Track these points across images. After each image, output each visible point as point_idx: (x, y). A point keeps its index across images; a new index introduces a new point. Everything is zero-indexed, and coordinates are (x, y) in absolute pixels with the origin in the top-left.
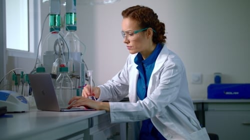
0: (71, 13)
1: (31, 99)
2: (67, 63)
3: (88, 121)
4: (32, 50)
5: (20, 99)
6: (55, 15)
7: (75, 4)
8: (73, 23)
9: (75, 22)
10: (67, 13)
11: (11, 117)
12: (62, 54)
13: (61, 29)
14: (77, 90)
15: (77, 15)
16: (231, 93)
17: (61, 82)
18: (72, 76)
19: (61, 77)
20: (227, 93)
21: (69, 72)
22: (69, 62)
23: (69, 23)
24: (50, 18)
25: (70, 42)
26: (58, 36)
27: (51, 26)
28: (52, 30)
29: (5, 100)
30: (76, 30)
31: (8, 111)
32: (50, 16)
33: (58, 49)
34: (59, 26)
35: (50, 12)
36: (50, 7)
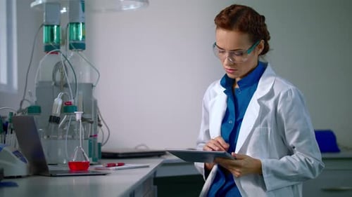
0: (78, 24)
5: (17, 156)
6: (53, 26)
7: (83, 10)
8: (81, 37)
9: (83, 37)
10: (72, 24)
12: (65, 86)
13: (61, 48)
14: (90, 140)
15: (86, 24)
17: (67, 128)
18: (83, 120)
19: (67, 121)
22: (77, 98)
23: (75, 38)
24: (45, 31)
27: (46, 42)
28: (47, 49)
30: (84, 49)
32: (44, 27)
33: (58, 78)
34: (59, 43)
35: (44, 21)
36: (44, 14)
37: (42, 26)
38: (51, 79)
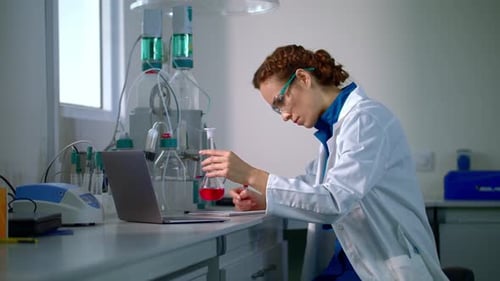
0: (183, 35)
1: (106, 199)
2: (175, 131)
3: (215, 242)
4: (108, 106)
5: (85, 200)
6: (153, 38)
7: (190, 19)
8: (186, 53)
9: (190, 52)
10: (175, 35)
11: (71, 233)
12: (165, 114)
13: (164, 66)
14: (195, 182)
15: (193, 37)
16: (489, 189)
17: (164, 166)
18: (185, 156)
19: (164, 158)
20: (483, 189)
21: (178, 148)
22: (178, 129)
23: (179, 53)
24: (143, 45)
25: (182, 90)
26: (157, 79)
27: (145, 59)
28: (146, 67)
29: (58, 202)
30: (191, 66)
31: (64, 222)
32: (142, 41)
33: (157, 104)
34: (160, 59)
35: (142, 32)
36: (142, 24)
37: (139, 39)
38: (148, 105)
